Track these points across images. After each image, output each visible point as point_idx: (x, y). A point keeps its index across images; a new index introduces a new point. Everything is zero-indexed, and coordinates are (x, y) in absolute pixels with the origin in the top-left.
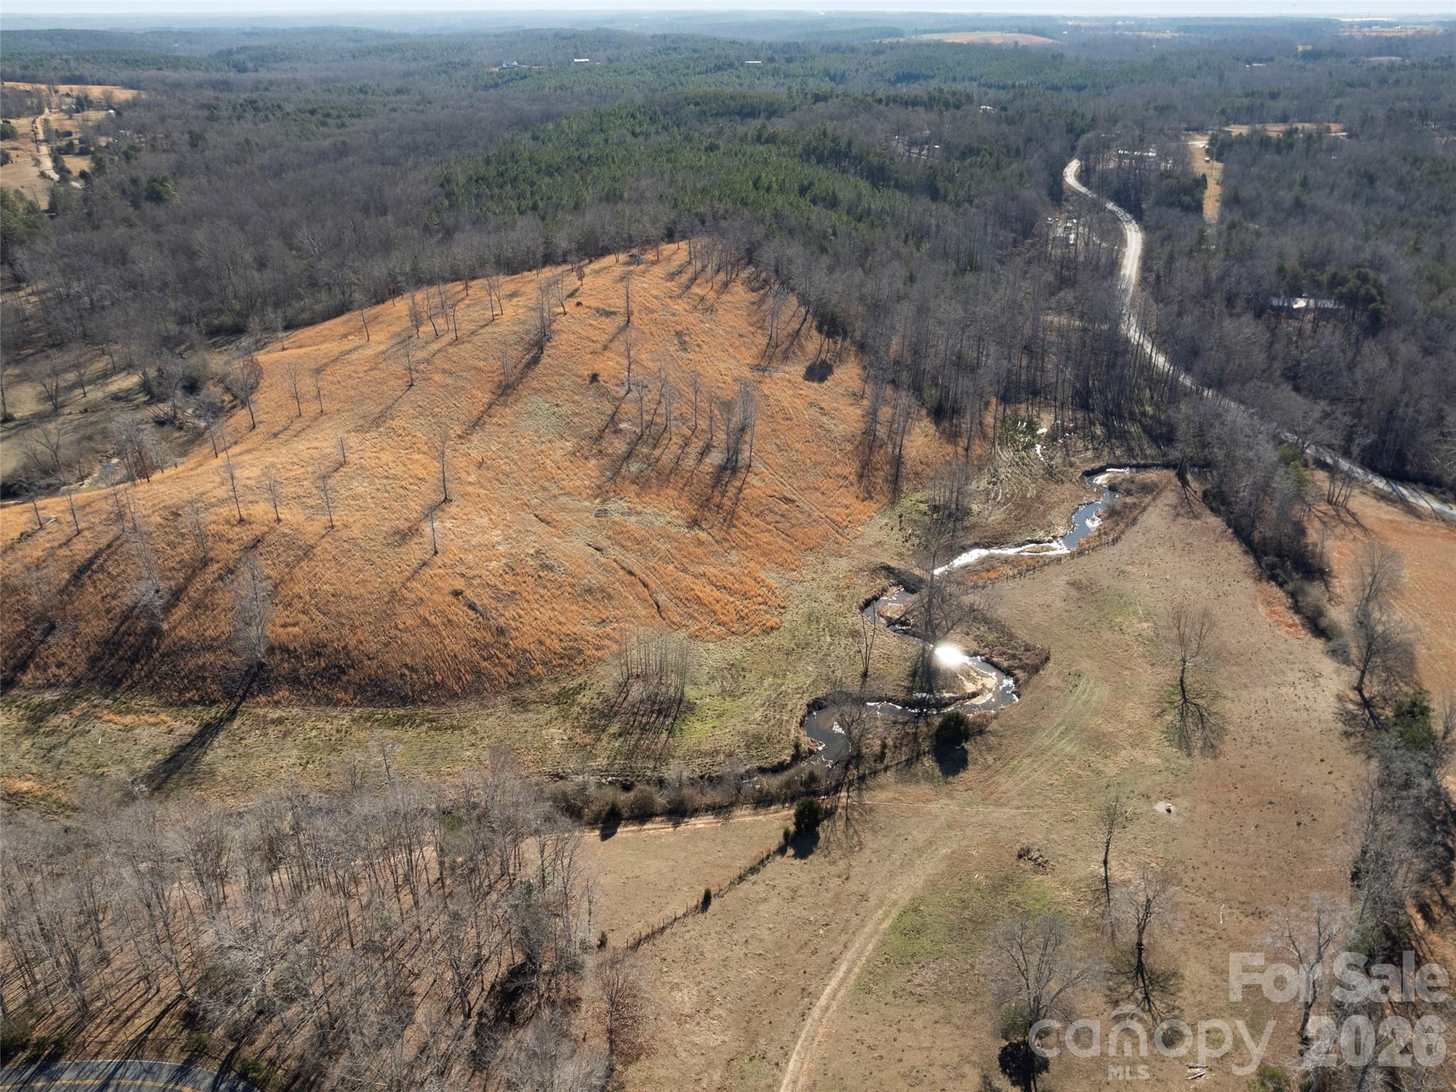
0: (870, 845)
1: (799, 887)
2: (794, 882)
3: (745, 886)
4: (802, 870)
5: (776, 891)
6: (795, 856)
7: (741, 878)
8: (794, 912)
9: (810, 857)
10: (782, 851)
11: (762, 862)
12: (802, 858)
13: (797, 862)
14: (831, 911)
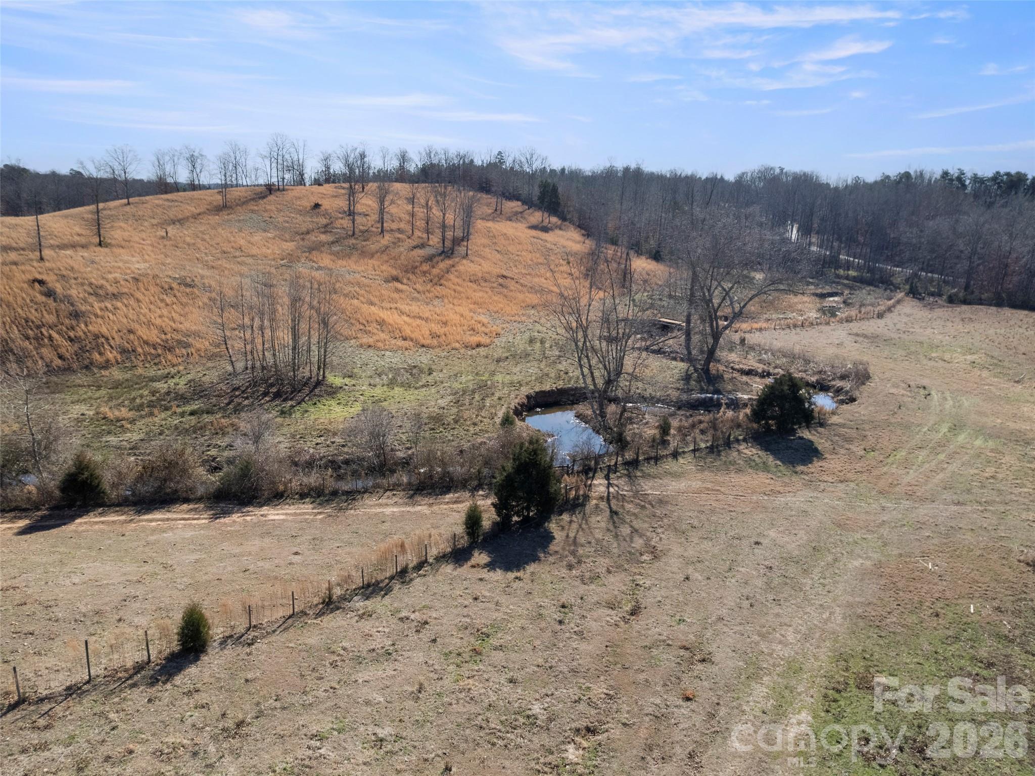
0: (677, 550)
1: (496, 627)
2: (482, 616)
3: (334, 621)
4: (507, 589)
5: (426, 635)
6: (491, 566)
7: (330, 605)
8: (477, 688)
9: (531, 568)
10: (459, 556)
11: (402, 574)
12: (508, 568)
13: (498, 575)
14: (599, 689)
